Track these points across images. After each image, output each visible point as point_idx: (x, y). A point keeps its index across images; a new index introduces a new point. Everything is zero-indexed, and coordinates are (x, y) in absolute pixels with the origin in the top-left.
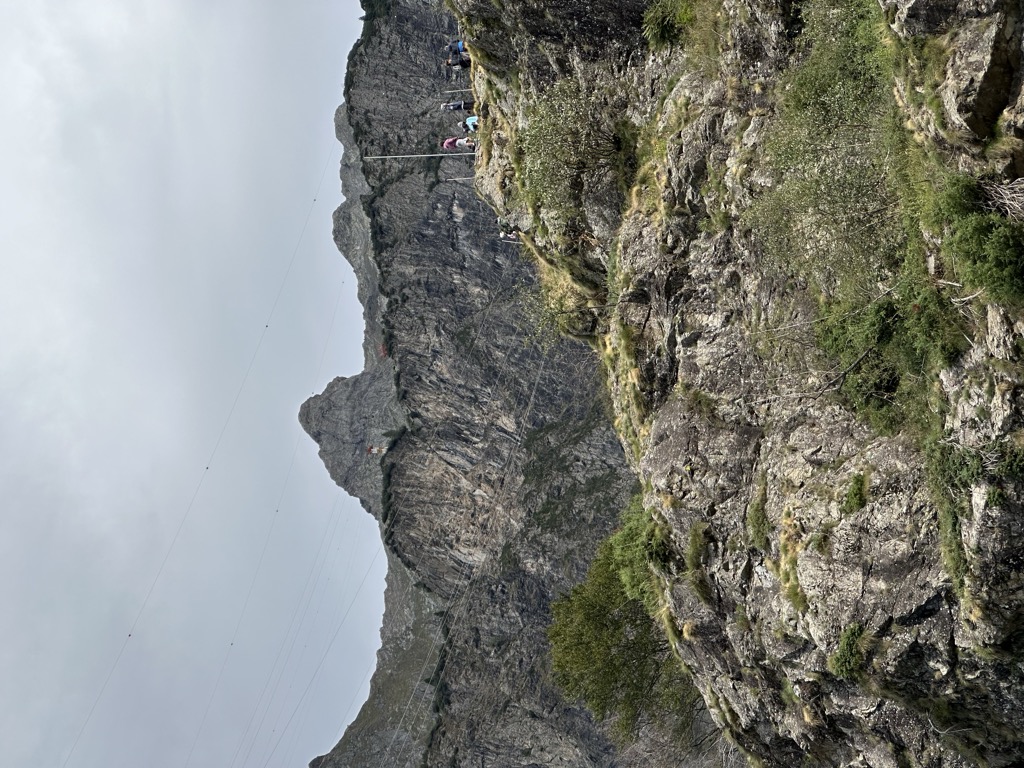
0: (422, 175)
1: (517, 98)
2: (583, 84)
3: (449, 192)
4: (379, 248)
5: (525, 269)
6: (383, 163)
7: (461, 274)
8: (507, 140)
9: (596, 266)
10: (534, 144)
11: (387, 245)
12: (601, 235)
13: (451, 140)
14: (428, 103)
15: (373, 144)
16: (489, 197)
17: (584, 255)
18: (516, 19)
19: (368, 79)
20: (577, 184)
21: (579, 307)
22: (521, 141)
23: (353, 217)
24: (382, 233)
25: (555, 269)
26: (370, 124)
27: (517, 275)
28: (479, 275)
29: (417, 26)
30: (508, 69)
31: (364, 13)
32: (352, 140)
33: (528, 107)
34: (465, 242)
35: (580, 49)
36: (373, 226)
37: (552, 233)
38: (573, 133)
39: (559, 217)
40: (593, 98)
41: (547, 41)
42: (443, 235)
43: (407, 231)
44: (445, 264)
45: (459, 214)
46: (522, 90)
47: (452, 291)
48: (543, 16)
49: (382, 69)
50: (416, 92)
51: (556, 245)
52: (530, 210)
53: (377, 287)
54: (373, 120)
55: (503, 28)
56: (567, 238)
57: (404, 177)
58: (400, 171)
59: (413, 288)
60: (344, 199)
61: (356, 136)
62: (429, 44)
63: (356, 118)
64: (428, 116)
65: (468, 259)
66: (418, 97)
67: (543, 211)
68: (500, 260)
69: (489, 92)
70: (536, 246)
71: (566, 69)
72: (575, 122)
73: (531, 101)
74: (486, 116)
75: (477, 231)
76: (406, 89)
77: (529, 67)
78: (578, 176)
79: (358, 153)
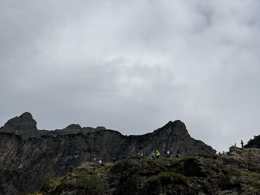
0: (87, 148)
1: (105, 174)
2: (108, 191)
3: (82, 154)
4: (69, 135)
5: (61, 173)
6: (90, 138)
7: (61, 156)
8: (95, 170)
9: (60, 192)
10: (93, 177)
11: (70, 138)
12: (68, 194)
14: (105, 150)
15: (95, 136)
16: (80, 165)
17: (63, 189)
18: (125, 174)
19: (112, 136)
20: (82, 188)
21: (50, 187)
22: (94, 174)
23: (77, 129)
24: (73, 137)
25: (60, 181)
27: (59, 171)
28: (60, 161)
29: (124, 149)
30: (112, 172)
31: (128, 136)
32: (96, 131)
33: (103, 176)
34: (69, 158)
35: (116, 191)
36: (75, 134)
37: (70, 181)
38: (95, 188)
39: (74, 183)
40: (104, 193)
41: (119, 182)
42: (71, 152)
43: (73, 143)
44: (64, 152)
45: (76, 157)
46: (107, 175)
47: (56, 154)
48: (125, 182)
49: (114, 139)
50: (108, 148)
51: (67, 182)
52: (76, 175)
53: (59, 134)
54: (101, 136)
55: (123, 171)
56: (68, 185)
57: (86, 143)
58: (88, 142)
59: (58, 144)
60: (82, 128)
61: (98, 132)
62: (120, 151)
63: (102, 132)
64: (102, 150)
65: (64, 158)
66: (106, 148)
67: (76, 179)
68: (64, 166)
69: (107, 167)
70: (67, 177)
71: (112, 187)
72: (98, 188)
74: (101, 165)
75: (71, 161)
76: (109, 145)
77: (113, 177)
78: (84, 189)
79: (93, 132)
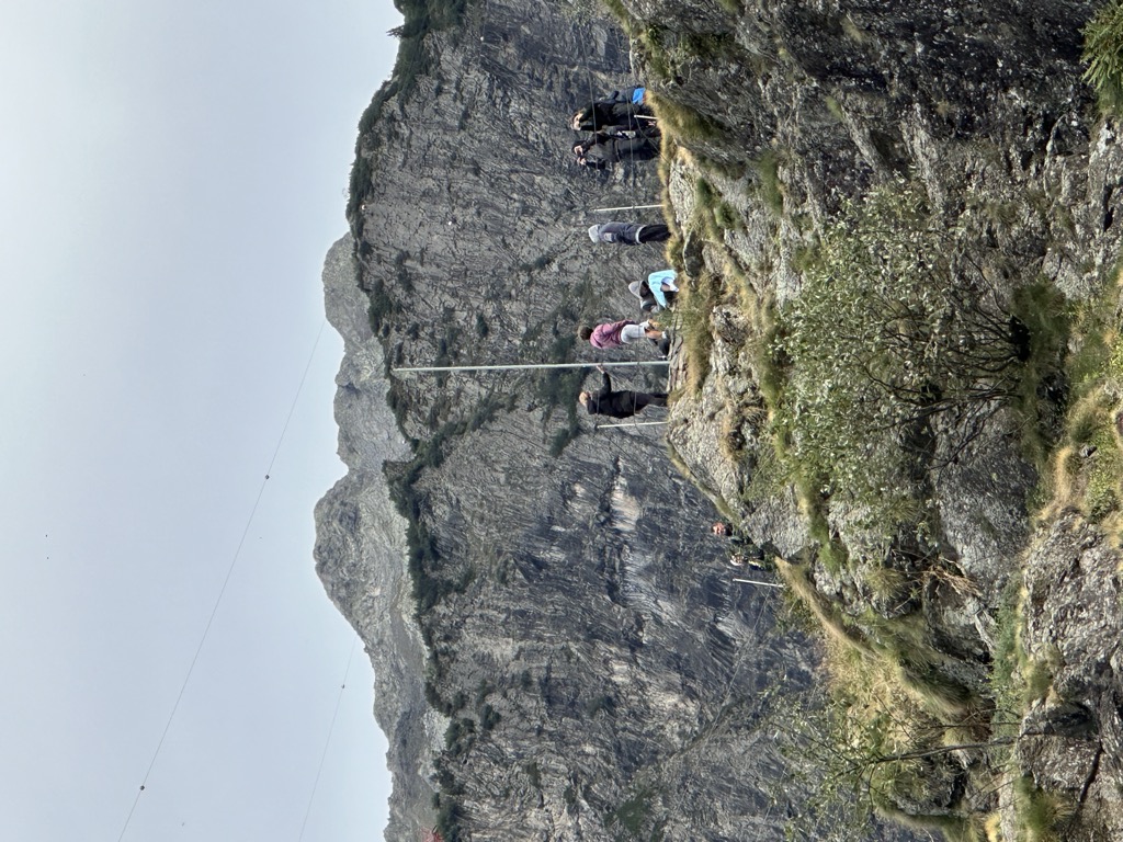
0: (538, 414)
1: (774, 228)
2: (936, 195)
3: (604, 457)
4: (429, 592)
5: (791, 651)
6: (441, 383)
7: (632, 661)
8: (746, 331)
9: (966, 645)
10: (815, 341)
11: (449, 587)
12: (978, 567)
13: (608, 327)
14: (554, 236)
15: (416, 337)
16: (701, 470)
17: (936, 617)
18: (771, 36)
19: (406, 178)
20: (919, 441)
21: (922, 746)
22: (783, 332)
23: (365, 515)
24: (436, 556)
25: (863, 652)
26: (409, 287)
27: (770, 664)
28: (675, 663)
29: (530, 50)
30: (752, 157)
31: (400, 20)
32: (366, 327)
33: (801, 250)
34: (642, 582)
35: (929, 110)
36: (413, 538)
37: (856, 562)
38: (910, 314)
39: (874, 523)
40: (961, 231)
41: (847, 90)
42: (589, 564)
43: (500, 553)
44: (593, 635)
45: (628, 510)
46: (787, 207)
47: (609, 704)
48: (839, 31)
49: (442, 154)
50: (526, 210)
51: (867, 593)
52: (804, 504)
53: (422, 690)
54: (419, 277)
55: (741, 58)
56: (894, 574)
57: (492, 419)
58: (484, 403)
59: (512, 693)
60: (343, 470)
61: (376, 316)
62: (558, 93)
63: (377, 270)
64: (554, 267)
65: (650, 625)
66: (528, 223)
67: (836, 506)
68: (729, 626)
69: (706, 213)
70: (819, 596)
71: (894, 159)
72: (917, 289)
73: (808, 236)
74: (696, 269)
75: (673, 555)
76: (501, 202)
77: (803, 153)
78: (923, 421)
79: (380, 357)
